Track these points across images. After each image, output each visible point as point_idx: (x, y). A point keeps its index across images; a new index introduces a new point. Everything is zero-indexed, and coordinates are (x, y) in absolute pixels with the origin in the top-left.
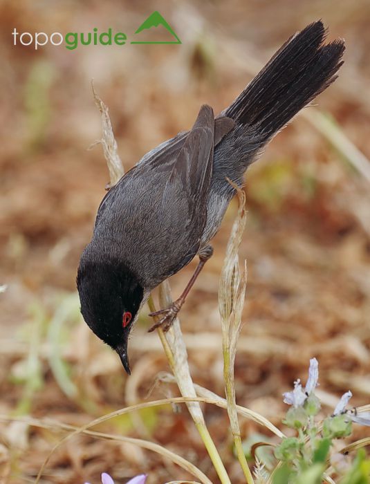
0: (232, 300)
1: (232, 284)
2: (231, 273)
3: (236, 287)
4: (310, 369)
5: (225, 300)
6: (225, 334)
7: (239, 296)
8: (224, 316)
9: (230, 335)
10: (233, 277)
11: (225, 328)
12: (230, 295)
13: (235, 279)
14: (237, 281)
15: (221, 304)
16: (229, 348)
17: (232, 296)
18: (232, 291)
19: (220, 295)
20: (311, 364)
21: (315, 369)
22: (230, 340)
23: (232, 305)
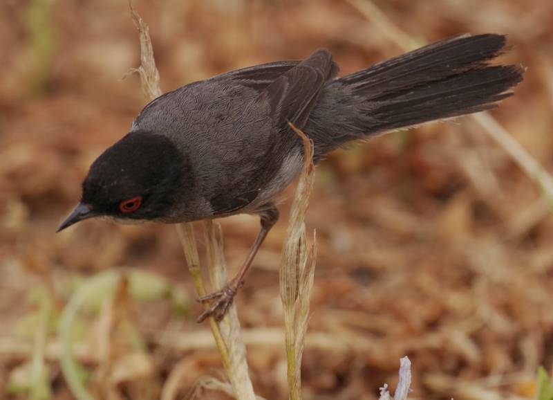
0: (297, 282)
1: (297, 261)
2: (296, 247)
3: (303, 265)
4: (401, 371)
5: (287, 282)
6: (288, 327)
7: (306, 276)
8: (287, 303)
9: (295, 327)
10: (299, 252)
11: (288, 319)
12: (294, 275)
13: (301, 255)
14: (304, 257)
15: (283, 287)
16: (294, 344)
17: (297, 277)
18: (297, 270)
19: (282, 275)
20: (402, 365)
21: (407, 370)
22: (295, 335)
23: (297, 288)
